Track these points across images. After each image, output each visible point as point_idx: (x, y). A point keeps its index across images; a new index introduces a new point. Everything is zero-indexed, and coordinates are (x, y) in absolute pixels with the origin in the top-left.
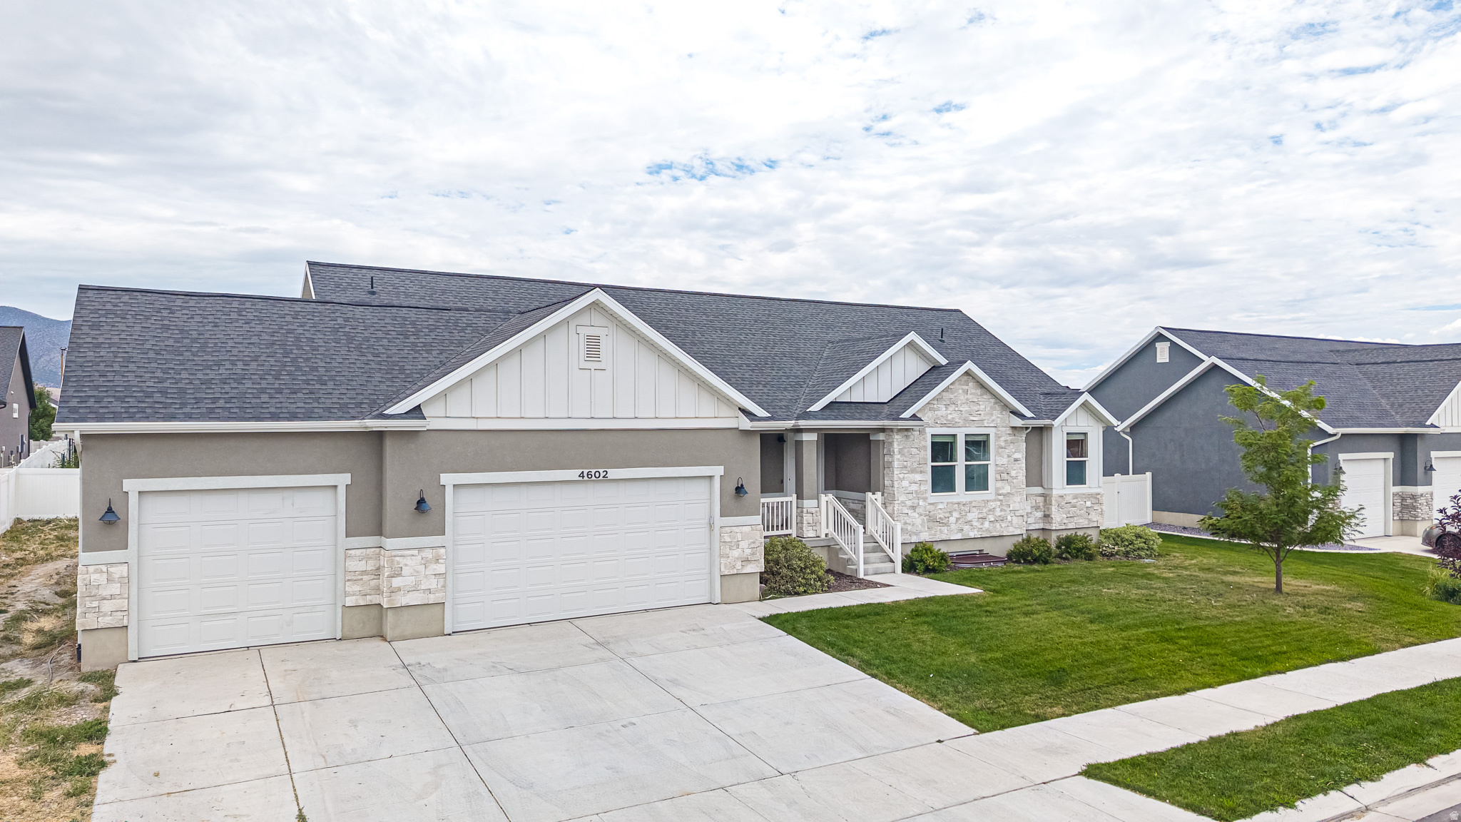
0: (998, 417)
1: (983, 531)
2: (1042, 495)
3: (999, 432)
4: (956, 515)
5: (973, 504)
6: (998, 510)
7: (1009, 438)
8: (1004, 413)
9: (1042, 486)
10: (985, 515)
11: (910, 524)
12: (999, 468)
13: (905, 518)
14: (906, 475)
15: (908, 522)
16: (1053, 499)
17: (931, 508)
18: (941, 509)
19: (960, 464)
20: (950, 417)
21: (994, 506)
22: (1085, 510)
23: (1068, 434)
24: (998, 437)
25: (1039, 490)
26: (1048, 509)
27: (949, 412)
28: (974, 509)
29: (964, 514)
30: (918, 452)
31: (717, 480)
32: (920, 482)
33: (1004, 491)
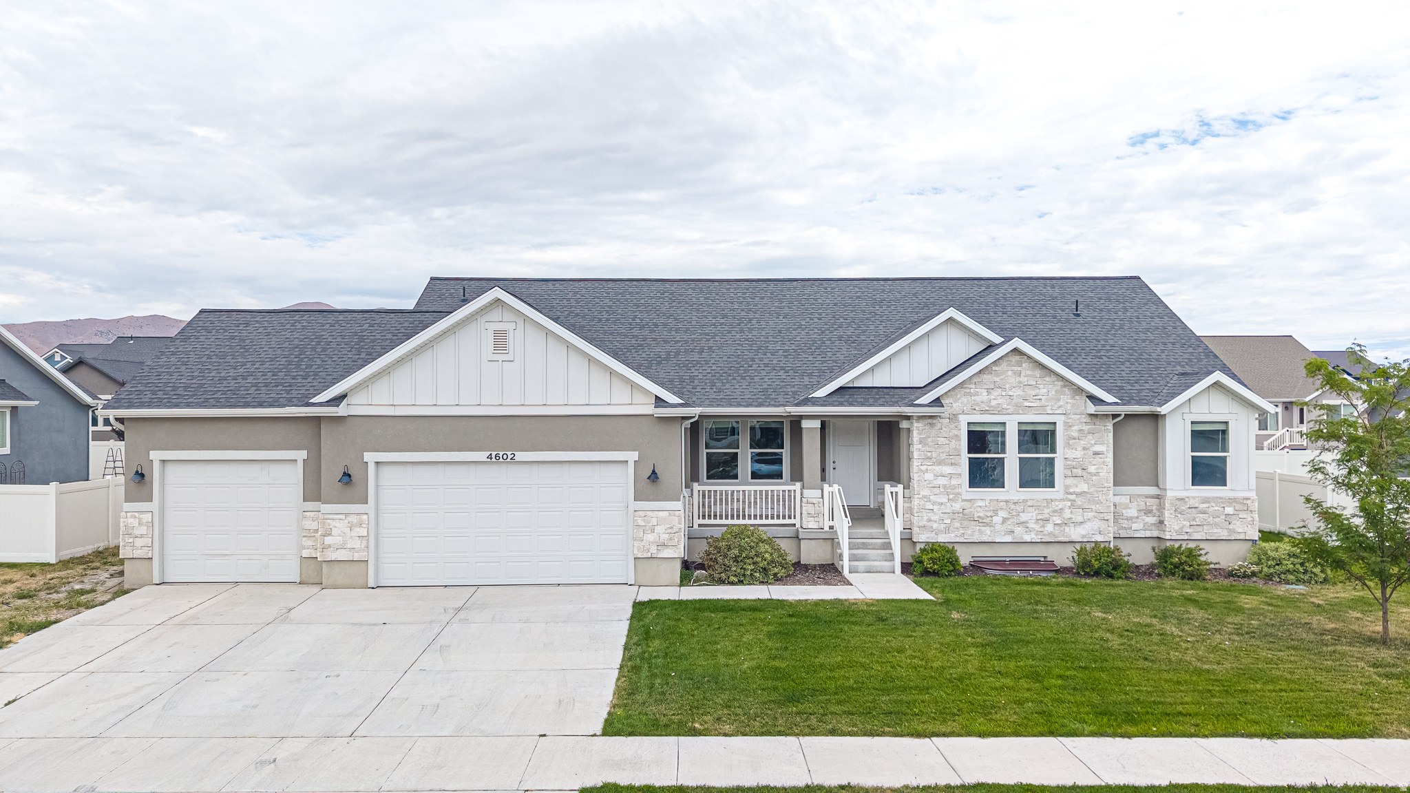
0: (1067, 403)
1: (1044, 535)
2: (1158, 497)
3: (1069, 421)
4: (1002, 514)
5: (1031, 503)
6: (1067, 511)
7: (1086, 428)
8: (1077, 397)
9: (1157, 486)
10: (1048, 516)
11: (936, 522)
12: (1070, 463)
13: (930, 514)
14: (929, 468)
15: (932, 519)
16: (1166, 501)
17: (967, 505)
18: (980, 507)
19: (1012, 458)
20: (994, 403)
21: (1060, 507)
22: (1224, 517)
23: (1192, 423)
24: (1068, 426)
25: (1153, 490)
26: (1162, 514)
27: (992, 397)
28: (1031, 509)
29: (1015, 514)
30: (948, 442)
31: (631, 465)
32: (951, 476)
33: (1078, 490)
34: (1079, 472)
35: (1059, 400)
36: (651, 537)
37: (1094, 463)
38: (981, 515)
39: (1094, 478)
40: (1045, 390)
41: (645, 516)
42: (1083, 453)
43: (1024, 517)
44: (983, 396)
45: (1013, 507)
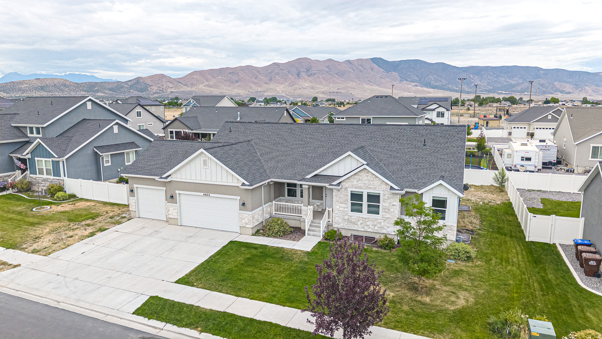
0: (383, 188)
1: (375, 230)
3: (384, 193)
7: (390, 197)
8: (387, 187)
10: (376, 224)
12: (384, 207)
14: (338, 204)
15: (339, 220)
18: (354, 218)
19: (365, 203)
20: (359, 185)
21: (380, 221)
23: (433, 197)
24: (384, 195)
27: (358, 183)
28: (370, 221)
29: (365, 222)
30: (344, 197)
31: (238, 200)
32: (344, 208)
34: (387, 211)
37: (392, 208)
38: (354, 221)
39: (392, 213)
40: (376, 182)
41: (242, 215)
42: (389, 204)
43: (368, 223)
44: (355, 182)
45: (364, 219)
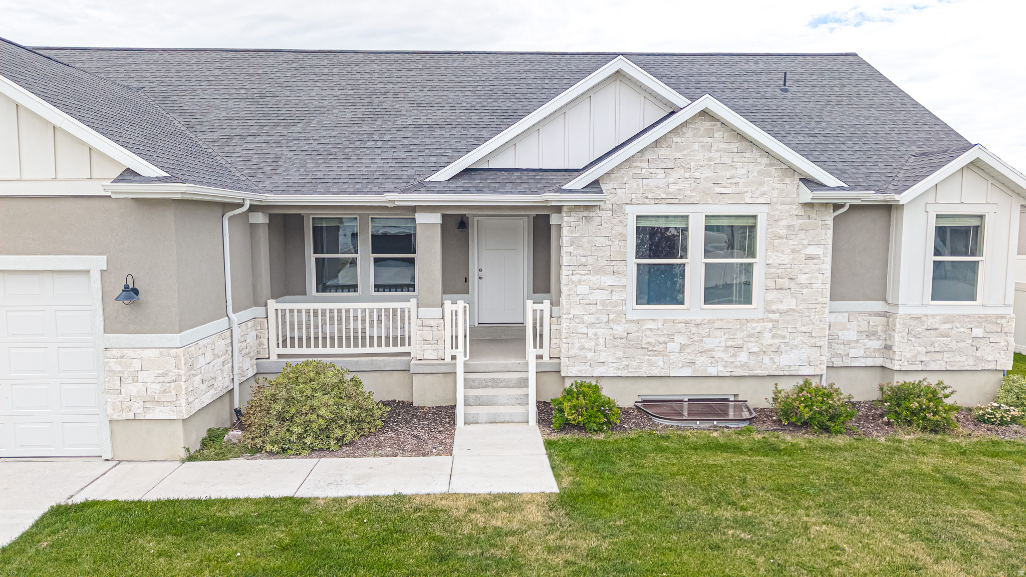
0: (773, 188)
1: (736, 367)
2: (885, 314)
3: (776, 213)
4: (680, 339)
5: (717, 325)
6: (768, 335)
7: (798, 223)
8: (787, 181)
9: (885, 300)
10: (741, 342)
11: (590, 350)
12: (773, 270)
13: (583, 340)
14: (584, 278)
15: (586, 346)
17: (633, 327)
18: (651, 330)
19: (695, 264)
20: (673, 188)
21: (759, 329)
23: (938, 216)
24: (773, 220)
25: (879, 306)
26: (890, 337)
27: (671, 180)
28: (718, 333)
29: (697, 339)
30: (609, 243)
31: (96, 276)
32: (612, 288)
33: (783, 307)
34: (785, 283)
35: (762, 184)
36: (132, 389)
37: (806, 270)
38: (652, 340)
39: (805, 291)
40: (744, 171)
41: (122, 357)
42: (791, 257)
43: (709, 343)
44: (659, 178)
45: (694, 330)
